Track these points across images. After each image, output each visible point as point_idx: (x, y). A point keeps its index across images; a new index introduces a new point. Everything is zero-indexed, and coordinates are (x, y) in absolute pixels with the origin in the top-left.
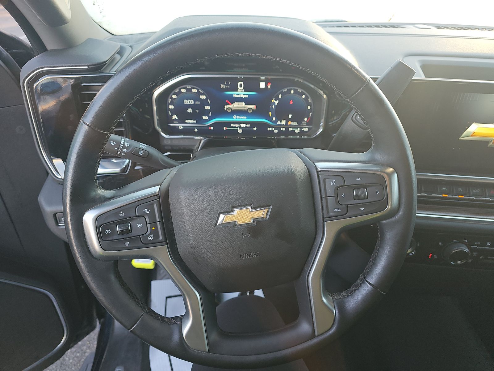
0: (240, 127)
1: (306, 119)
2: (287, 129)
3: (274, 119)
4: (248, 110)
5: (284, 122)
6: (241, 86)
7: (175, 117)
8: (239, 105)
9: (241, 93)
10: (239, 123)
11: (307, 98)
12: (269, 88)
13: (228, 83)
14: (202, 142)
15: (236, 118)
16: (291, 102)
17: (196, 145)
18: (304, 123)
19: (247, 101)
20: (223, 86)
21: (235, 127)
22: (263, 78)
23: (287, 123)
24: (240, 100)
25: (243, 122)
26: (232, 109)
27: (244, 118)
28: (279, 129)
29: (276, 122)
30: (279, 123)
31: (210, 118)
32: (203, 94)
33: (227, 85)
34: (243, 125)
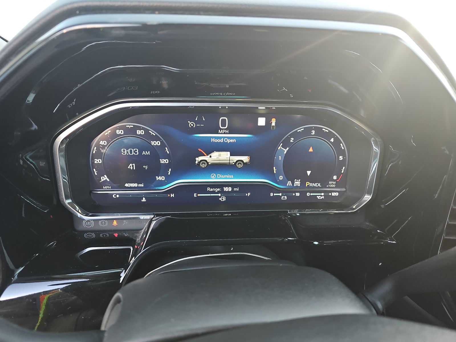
0: (222, 192)
1: (335, 177)
2: (303, 193)
3: (281, 178)
4: (236, 163)
5: (297, 183)
6: (224, 124)
7: (105, 178)
8: (220, 155)
9: (222, 136)
10: (221, 185)
11: (337, 142)
12: (273, 126)
13: (200, 118)
14: (154, 223)
16: (311, 150)
17: (141, 230)
18: (332, 184)
20: (191, 124)
21: (214, 192)
22: (262, 108)
23: (303, 183)
25: (228, 184)
26: (208, 163)
28: (290, 194)
29: (283, 183)
30: (289, 183)
31: (169, 180)
32: (156, 138)
33: (200, 121)
34: (227, 189)
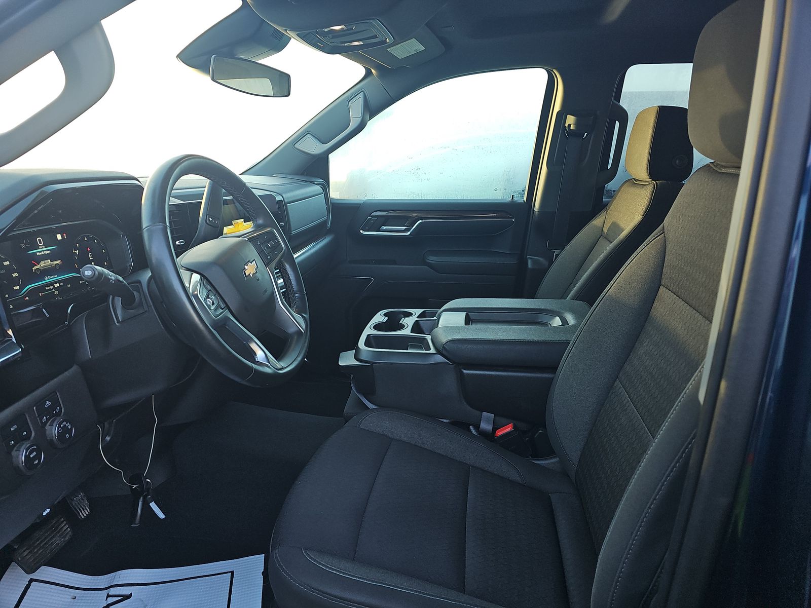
0: (54, 288)
4: (55, 266)
6: (40, 242)
8: (45, 263)
9: (42, 250)
10: (52, 284)
12: (66, 239)
13: (26, 241)
15: (47, 280)
19: (52, 257)
20: (23, 246)
21: (50, 290)
24: (45, 257)
25: (56, 282)
26: (40, 270)
27: (55, 278)
31: (22, 287)
33: (27, 243)
34: (57, 285)
